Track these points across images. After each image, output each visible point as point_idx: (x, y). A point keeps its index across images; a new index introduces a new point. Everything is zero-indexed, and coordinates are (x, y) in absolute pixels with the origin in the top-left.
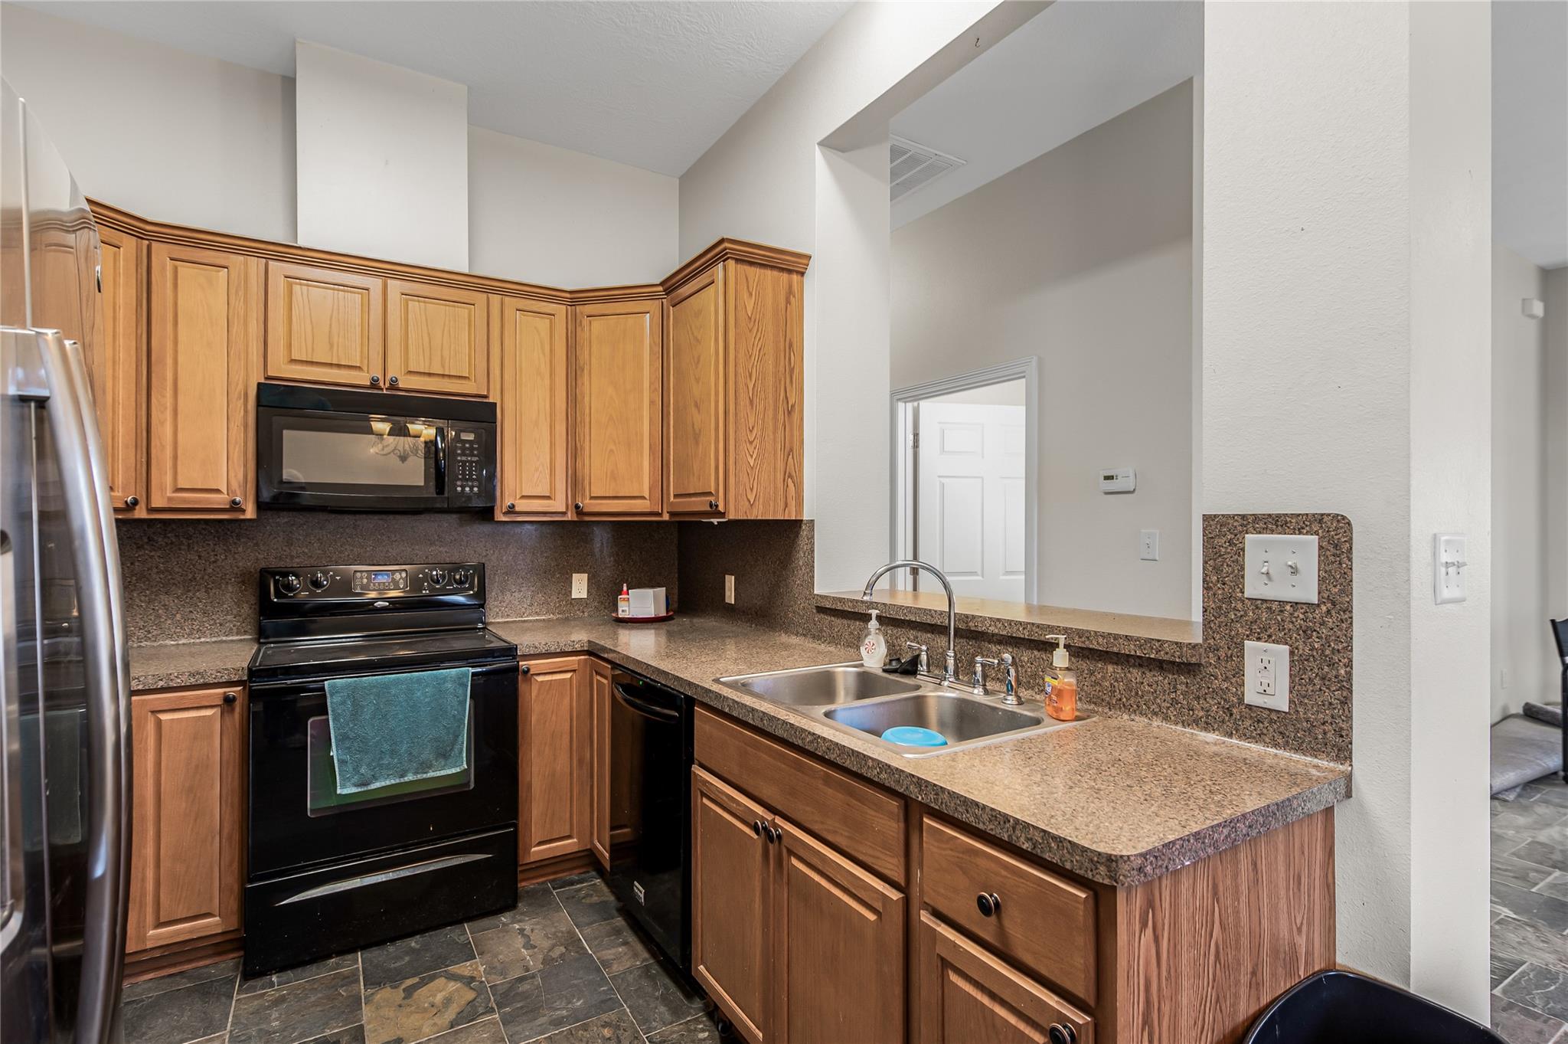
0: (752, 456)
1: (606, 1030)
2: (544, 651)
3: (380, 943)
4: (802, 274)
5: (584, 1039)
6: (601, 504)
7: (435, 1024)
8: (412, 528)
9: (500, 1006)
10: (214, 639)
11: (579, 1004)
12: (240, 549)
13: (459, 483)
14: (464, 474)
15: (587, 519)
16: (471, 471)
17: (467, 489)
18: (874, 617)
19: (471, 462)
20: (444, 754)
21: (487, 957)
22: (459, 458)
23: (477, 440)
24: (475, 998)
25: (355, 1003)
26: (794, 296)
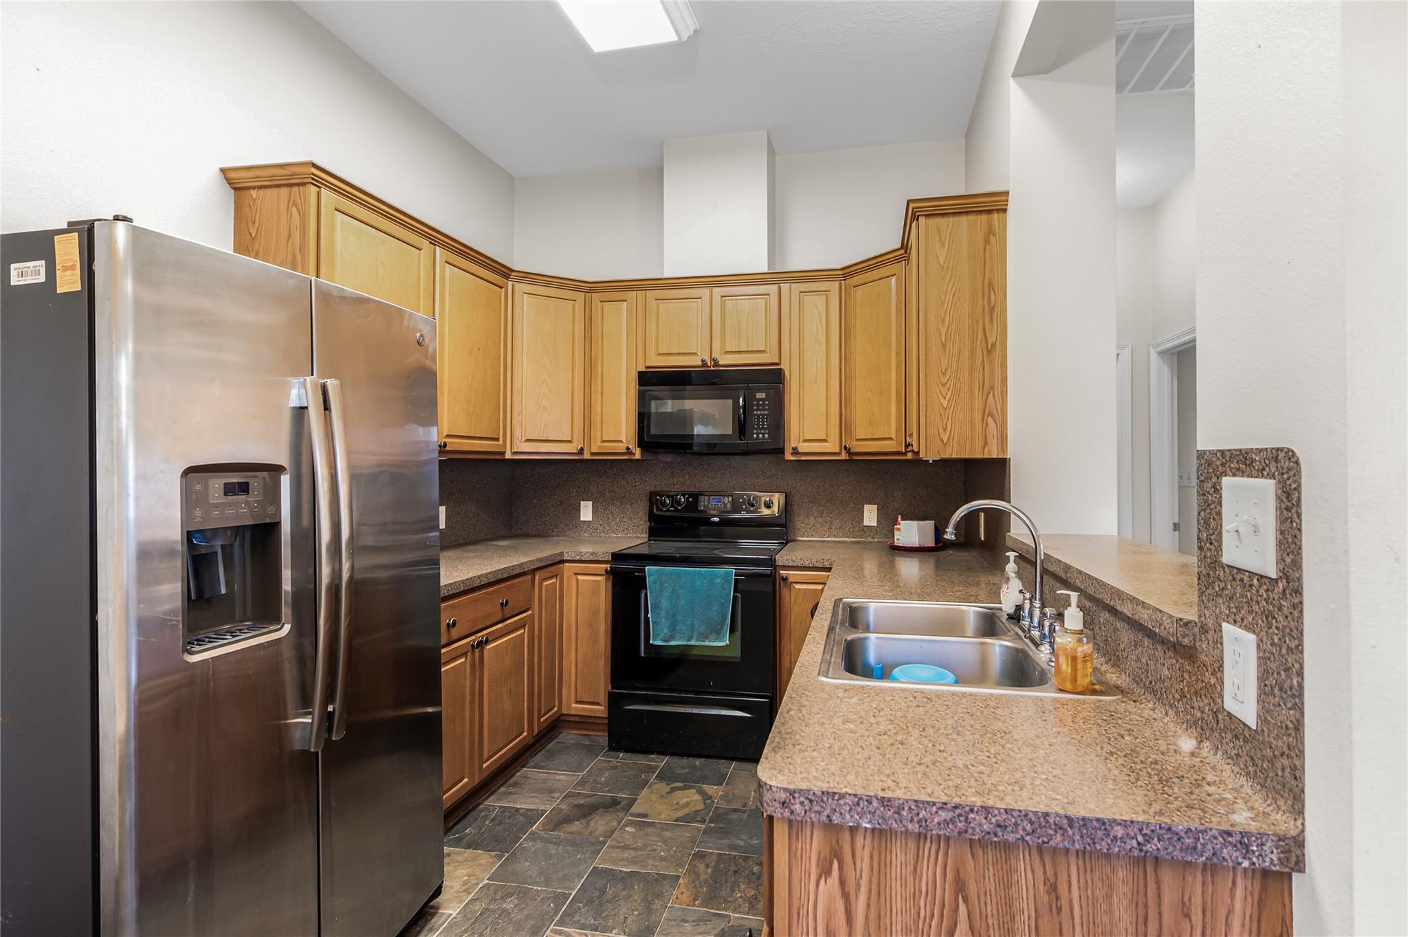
0: (945, 398)
1: (757, 867)
2: (799, 565)
3: (681, 755)
4: (1005, 210)
5: (739, 866)
6: (864, 445)
7: (670, 815)
8: (745, 465)
9: (711, 821)
10: (634, 536)
11: (755, 842)
12: (648, 479)
13: (755, 431)
14: (758, 425)
15: (855, 458)
16: (763, 422)
17: (761, 436)
18: (1012, 559)
19: (763, 415)
20: (718, 633)
21: (729, 788)
22: (755, 413)
23: (767, 398)
24: (702, 810)
25: (644, 783)
26: (995, 235)
